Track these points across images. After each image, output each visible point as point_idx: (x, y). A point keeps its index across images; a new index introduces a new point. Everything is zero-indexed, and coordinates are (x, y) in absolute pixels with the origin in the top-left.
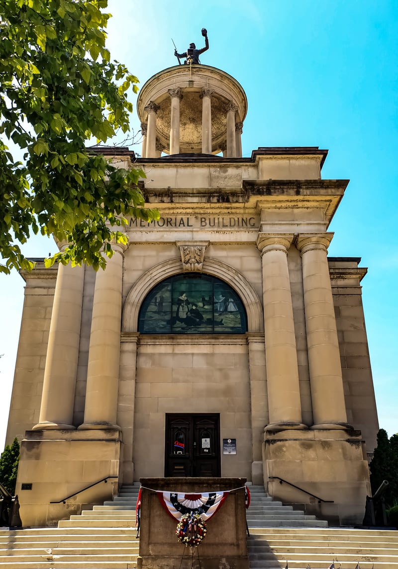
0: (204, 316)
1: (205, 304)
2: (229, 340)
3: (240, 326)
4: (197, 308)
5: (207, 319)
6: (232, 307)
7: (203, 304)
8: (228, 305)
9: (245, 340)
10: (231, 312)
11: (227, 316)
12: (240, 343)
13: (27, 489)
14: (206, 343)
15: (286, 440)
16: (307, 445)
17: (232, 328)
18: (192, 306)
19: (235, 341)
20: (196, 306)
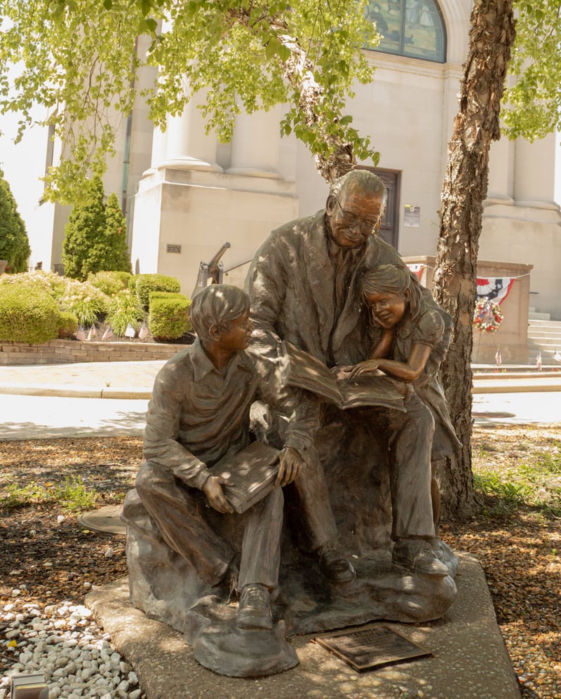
0: (389, 25)
1: (391, 7)
2: (421, 69)
3: (434, 49)
4: (381, 12)
5: (393, 31)
6: (426, 19)
7: (389, 6)
8: (421, 14)
9: (441, 73)
10: (425, 27)
11: (419, 31)
12: (435, 76)
13: (174, 251)
14: (391, 68)
15: (497, 217)
16: (518, 225)
17: (424, 51)
18: (374, 6)
19: (429, 70)
20: (379, 8)
